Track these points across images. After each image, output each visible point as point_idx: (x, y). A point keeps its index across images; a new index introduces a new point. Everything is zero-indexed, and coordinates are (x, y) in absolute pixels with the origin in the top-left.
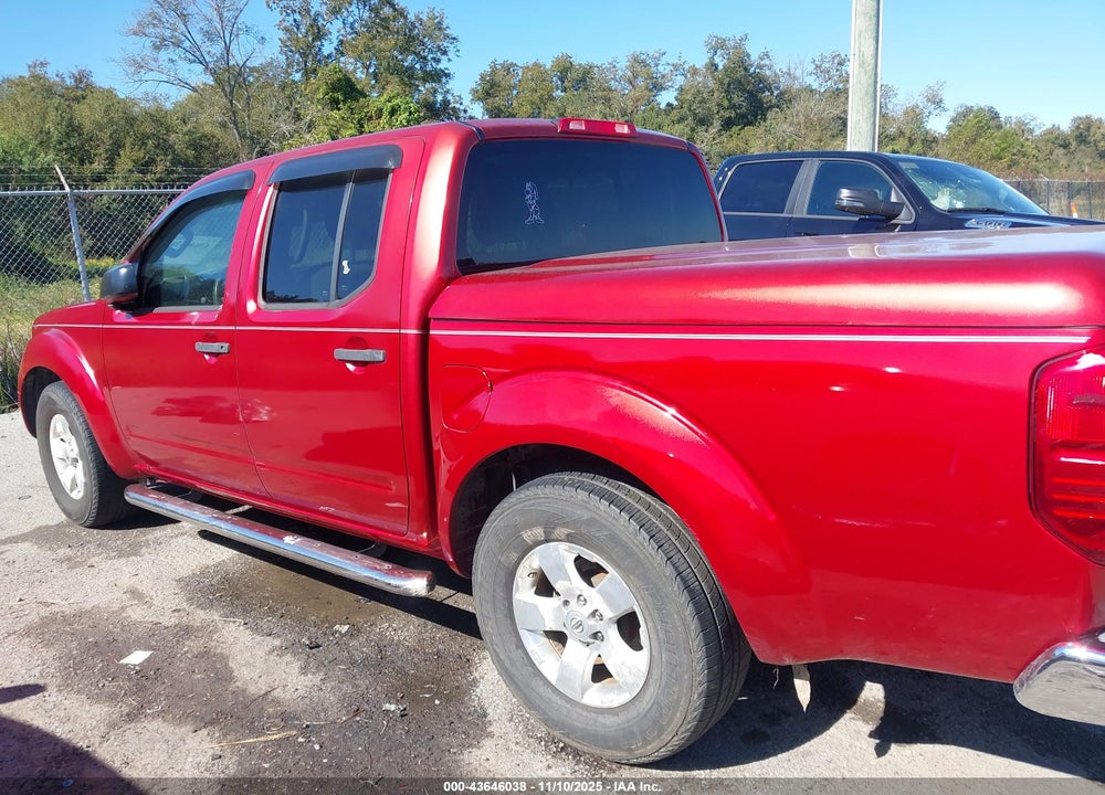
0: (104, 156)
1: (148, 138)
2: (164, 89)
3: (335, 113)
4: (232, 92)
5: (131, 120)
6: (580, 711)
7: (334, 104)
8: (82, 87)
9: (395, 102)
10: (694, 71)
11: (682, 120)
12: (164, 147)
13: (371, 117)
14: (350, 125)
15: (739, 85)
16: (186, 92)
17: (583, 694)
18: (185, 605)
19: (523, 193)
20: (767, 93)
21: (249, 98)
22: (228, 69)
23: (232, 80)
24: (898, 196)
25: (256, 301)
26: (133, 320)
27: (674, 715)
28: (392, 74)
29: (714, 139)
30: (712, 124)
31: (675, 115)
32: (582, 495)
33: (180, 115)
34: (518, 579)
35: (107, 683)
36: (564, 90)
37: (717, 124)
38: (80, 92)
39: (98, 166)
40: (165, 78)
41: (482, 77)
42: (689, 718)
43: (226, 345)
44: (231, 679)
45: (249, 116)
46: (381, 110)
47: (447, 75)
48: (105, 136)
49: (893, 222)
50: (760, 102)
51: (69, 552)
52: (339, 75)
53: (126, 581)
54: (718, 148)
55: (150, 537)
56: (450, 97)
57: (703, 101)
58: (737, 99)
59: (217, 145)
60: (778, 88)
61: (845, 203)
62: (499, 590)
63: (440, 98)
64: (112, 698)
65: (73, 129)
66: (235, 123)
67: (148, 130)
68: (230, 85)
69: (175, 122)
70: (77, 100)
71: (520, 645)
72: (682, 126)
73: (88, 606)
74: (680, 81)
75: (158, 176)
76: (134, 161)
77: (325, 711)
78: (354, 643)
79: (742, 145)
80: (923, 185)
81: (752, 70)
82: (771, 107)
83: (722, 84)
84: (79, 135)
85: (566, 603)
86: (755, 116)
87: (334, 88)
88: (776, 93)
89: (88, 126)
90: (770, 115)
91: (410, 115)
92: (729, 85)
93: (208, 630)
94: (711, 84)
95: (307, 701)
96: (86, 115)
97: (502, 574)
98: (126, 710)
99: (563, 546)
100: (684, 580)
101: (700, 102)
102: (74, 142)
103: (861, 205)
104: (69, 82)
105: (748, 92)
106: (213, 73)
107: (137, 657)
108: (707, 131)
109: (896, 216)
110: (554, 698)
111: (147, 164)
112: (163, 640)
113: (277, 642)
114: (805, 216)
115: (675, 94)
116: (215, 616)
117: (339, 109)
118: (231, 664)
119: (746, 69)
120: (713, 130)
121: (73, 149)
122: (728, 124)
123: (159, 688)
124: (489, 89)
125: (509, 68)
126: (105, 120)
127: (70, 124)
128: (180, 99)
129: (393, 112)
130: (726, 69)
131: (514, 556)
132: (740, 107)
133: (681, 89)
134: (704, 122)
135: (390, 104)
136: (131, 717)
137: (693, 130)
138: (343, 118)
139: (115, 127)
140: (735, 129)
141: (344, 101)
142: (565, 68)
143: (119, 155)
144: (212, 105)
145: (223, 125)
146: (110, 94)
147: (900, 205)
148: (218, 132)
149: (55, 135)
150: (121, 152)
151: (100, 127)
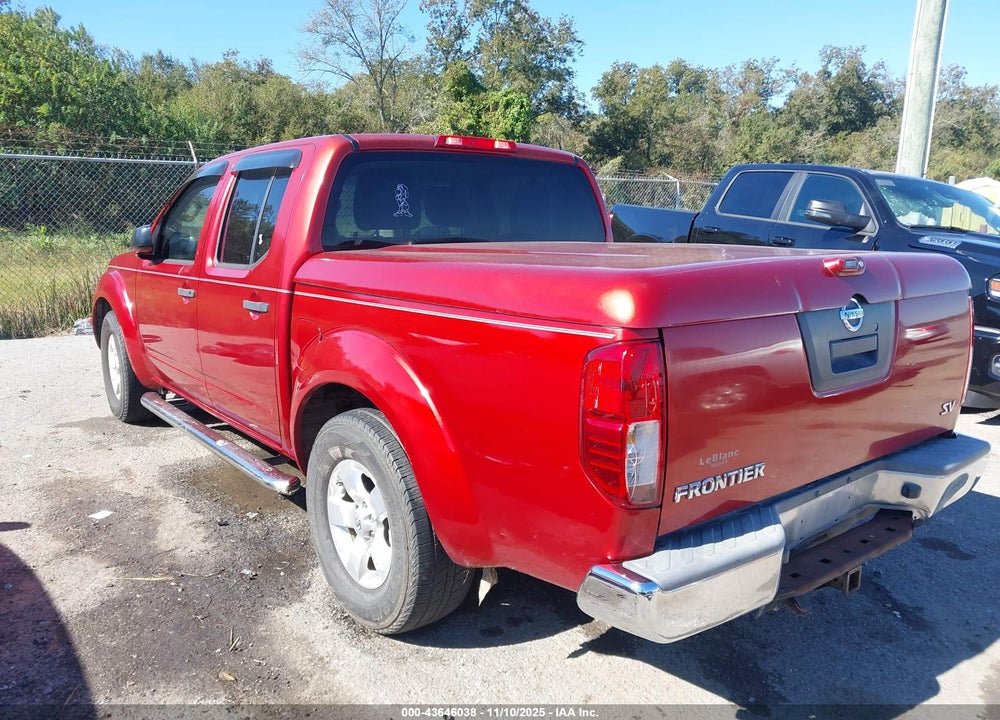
0: (273, 131)
1: (309, 118)
2: (328, 77)
3: (458, 105)
4: (382, 81)
5: (297, 102)
6: (356, 589)
7: (458, 96)
8: (264, 73)
9: (509, 96)
10: (806, 78)
11: (789, 123)
12: (322, 126)
13: (488, 109)
14: (470, 115)
15: (851, 92)
16: (346, 80)
17: (360, 577)
18: (155, 484)
19: (394, 191)
20: (879, 101)
21: (395, 87)
22: (381, 62)
23: (384, 72)
24: (867, 211)
25: (213, 259)
26: (153, 267)
27: (398, 597)
28: (519, 71)
29: (818, 142)
30: (817, 128)
31: (783, 119)
32: (361, 425)
33: (336, 100)
34: (330, 485)
35: (71, 529)
36: (678, 92)
37: (823, 128)
38: (261, 78)
39: (266, 139)
40: (330, 69)
41: (605, 77)
42: (407, 601)
43: (193, 291)
44: (153, 538)
45: (394, 102)
46: (498, 103)
47: (570, 74)
48: (275, 115)
49: (859, 233)
50: (871, 109)
51: (100, 437)
52: (464, 72)
53: (126, 463)
54: (821, 152)
55: (162, 434)
56: (574, 94)
57: (812, 107)
58: (847, 105)
59: (365, 126)
60: (890, 97)
61: (814, 214)
62: (318, 493)
63: (565, 94)
64: (70, 538)
65: (250, 107)
66: (383, 109)
67: (310, 111)
68: (381, 76)
69: (332, 104)
70: (258, 84)
71: (330, 536)
72: (787, 129)
73: (90, 476)
74: (791, 87)
76: (295, 136)
77: (201, 567)
78: (252, 526)
79: (846, 149)
80: (893, 202)
81: (865, 79)
82: (881, 115)
83: (833, 91)
84: (255, 113)
85: (357, 506)
86: (864, 124)
87: (460, 82)
88: (888, 101)
89: (263, 106)
90: (880, 121)
91: (521, 108)
92: (840, 92)
93: (160, 503)
94: (823, 90)
95: (194, 560)
96: (263, 97)
97: (320, 481)
98: (72, 547)
99: (352, 463)
100: (410, 495)
101: (808, 107)
102: (250, 118)
103: (829, 216)
104: (254, 68)
105: (859, 99)
106: (369, 65)
107: (102, 515)
108: (811, 135)
109: (861, 228)
110: (344, 577)
112: (124, 505)
113: (200, 518)
114: (787, 221)
115: (784, 99)
116: (170, 495)
117: (461, 101)
118: (159, 528)
119: (859, 78)
120: (818, 135)
121: (249, 124)
122: (834, 129)
123: (103, 537)
124: (609, 87)
125: (628, 69)
126: (276, 102)
127: (249, 104)
128: (338, 87)
129: (508, 105)
130: (839, 77)
131: (327, 468)
132: (849, 113)
133: (791, 96)
134: (809, 126)
135: (505, 98)
136: (72, 552)
137: (798, 133)
138: (464, 109)
139: (283, 108)
140: (842, 134)
141: (467, 94)
142: (679, 72)
143: (284, 131)
144: (365, 92)
145: (372, 109)
146: (283, 80)
147: (868, 218)
148: (367, 116)
149: (237, 112)
150: (286, 129)
151: (272, 107)
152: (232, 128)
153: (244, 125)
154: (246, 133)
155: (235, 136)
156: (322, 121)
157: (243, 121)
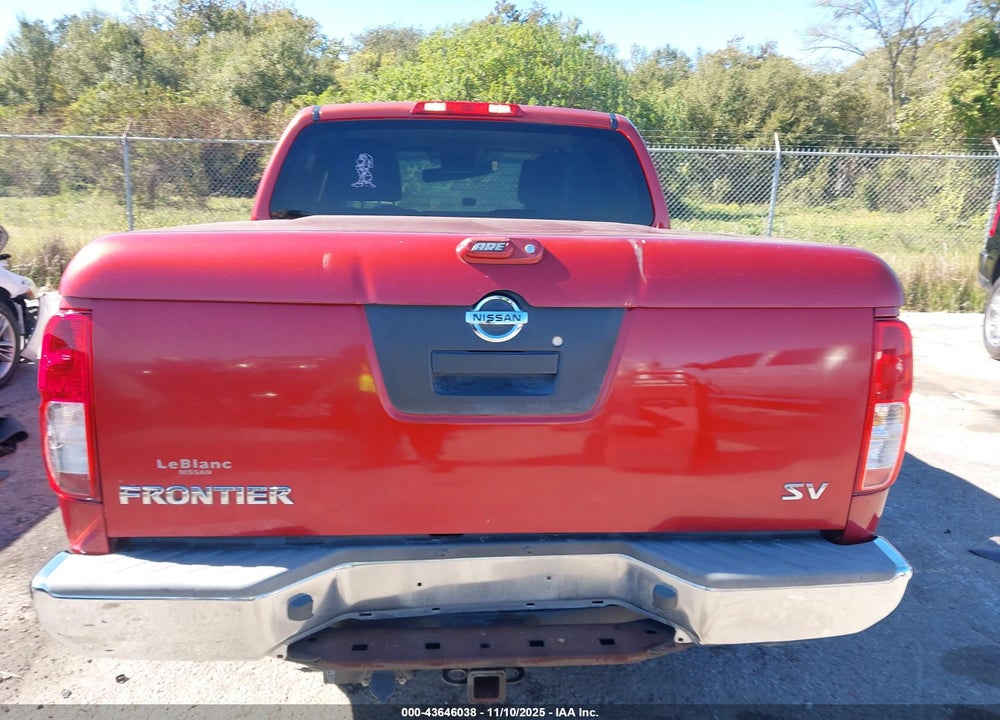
0: (758, 117)
1: (801, 100)
4: (898, 55)
5: (791, 85)
7: (971, 63)
8: (765, 56)
12: (813, 108)
16: (855, 57)
21: (912, 59)
22: (902, 32)
33: (836, 79)
39: (750, 125)
40: (839, 45)
48: (764, 100)
59: (864, 106)
65: (740, 93)
66: (894, 85)
67: (803, 94)
68: (898, 48)
69: (828, 85)
75: (798, 134)
76: (781, 122)
84: (743, 99)
87: (975, 45)
89: (753, 88)
96: (755, 82)
102: (737, 105)
104: (756, 53)
106: (885, 37)
111: (791, 125)
117: (973, 69)
121: (735, 110)
126: (768, 86)
127: (739, 89)
138: (974, 78)
139: (774, 92)
143: (770, 116)
144: (875, 67)
145: (880, 86)
148: (871, 94)
149: (725, 99)
150: (773, 114)
151: (762, 92)
152: (718, 116)
153: (730, 111)
154: (731, 120)
155: (719, 123)
156: (815, 102)
157: (730, 108)
